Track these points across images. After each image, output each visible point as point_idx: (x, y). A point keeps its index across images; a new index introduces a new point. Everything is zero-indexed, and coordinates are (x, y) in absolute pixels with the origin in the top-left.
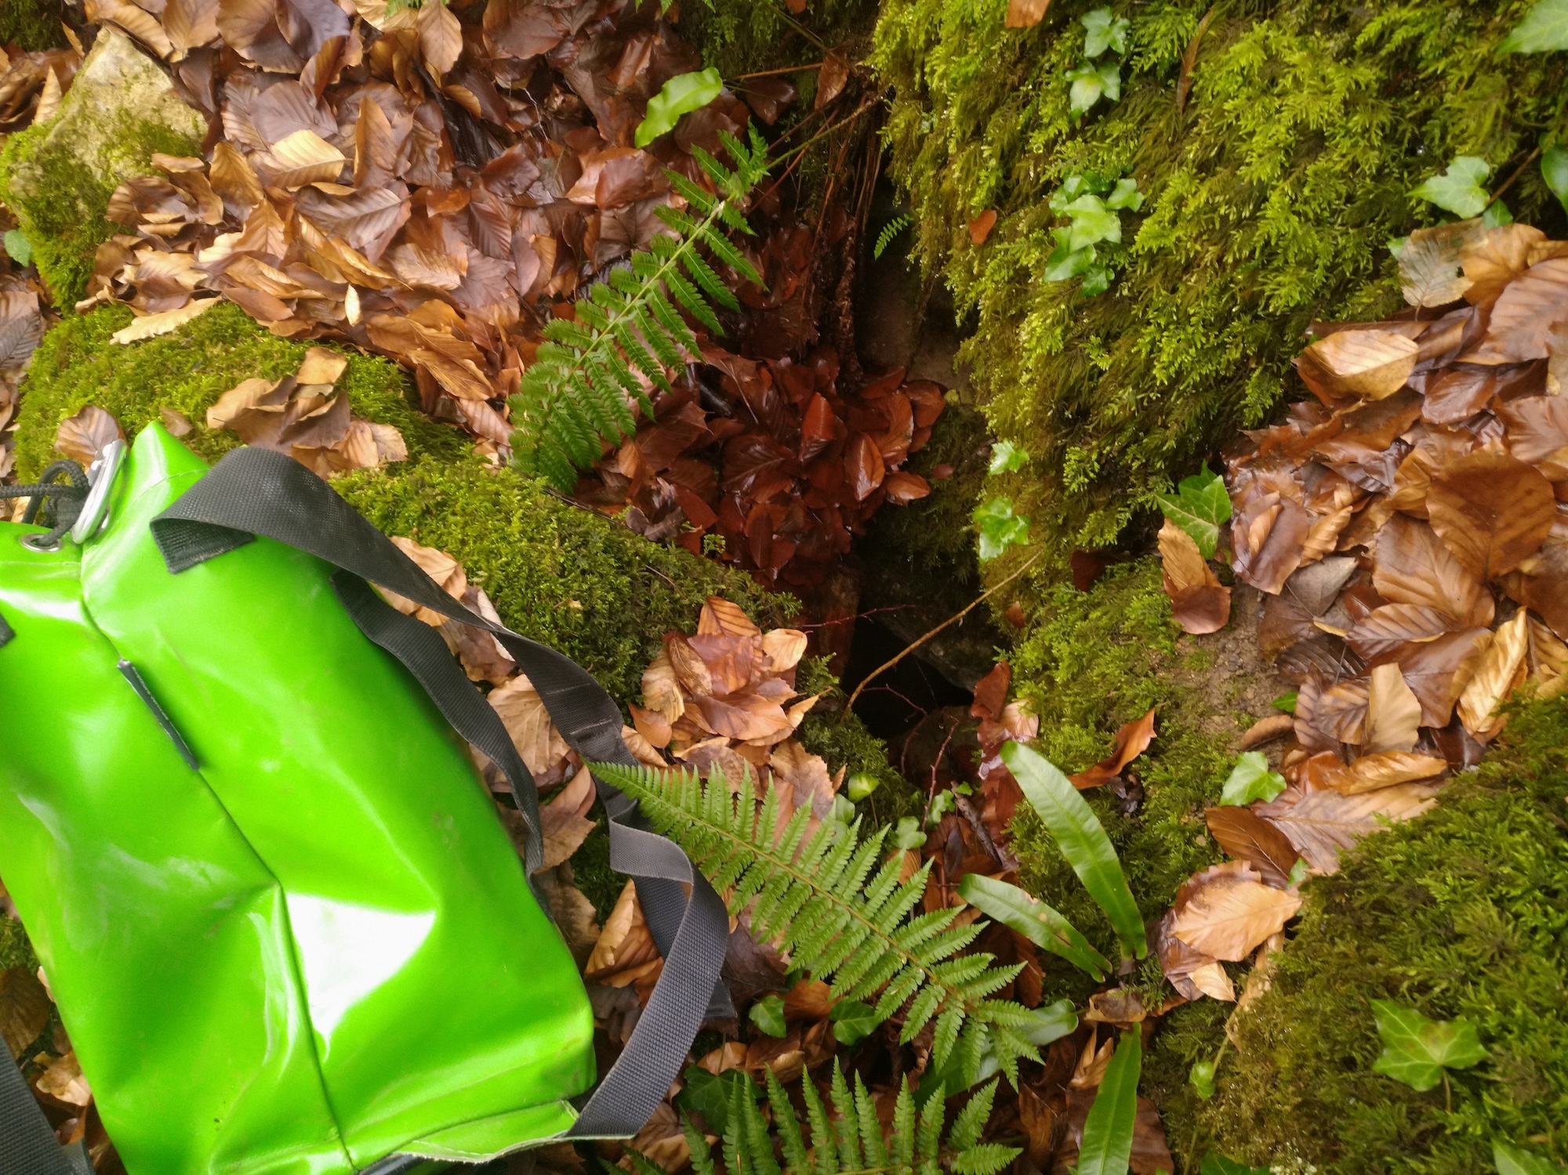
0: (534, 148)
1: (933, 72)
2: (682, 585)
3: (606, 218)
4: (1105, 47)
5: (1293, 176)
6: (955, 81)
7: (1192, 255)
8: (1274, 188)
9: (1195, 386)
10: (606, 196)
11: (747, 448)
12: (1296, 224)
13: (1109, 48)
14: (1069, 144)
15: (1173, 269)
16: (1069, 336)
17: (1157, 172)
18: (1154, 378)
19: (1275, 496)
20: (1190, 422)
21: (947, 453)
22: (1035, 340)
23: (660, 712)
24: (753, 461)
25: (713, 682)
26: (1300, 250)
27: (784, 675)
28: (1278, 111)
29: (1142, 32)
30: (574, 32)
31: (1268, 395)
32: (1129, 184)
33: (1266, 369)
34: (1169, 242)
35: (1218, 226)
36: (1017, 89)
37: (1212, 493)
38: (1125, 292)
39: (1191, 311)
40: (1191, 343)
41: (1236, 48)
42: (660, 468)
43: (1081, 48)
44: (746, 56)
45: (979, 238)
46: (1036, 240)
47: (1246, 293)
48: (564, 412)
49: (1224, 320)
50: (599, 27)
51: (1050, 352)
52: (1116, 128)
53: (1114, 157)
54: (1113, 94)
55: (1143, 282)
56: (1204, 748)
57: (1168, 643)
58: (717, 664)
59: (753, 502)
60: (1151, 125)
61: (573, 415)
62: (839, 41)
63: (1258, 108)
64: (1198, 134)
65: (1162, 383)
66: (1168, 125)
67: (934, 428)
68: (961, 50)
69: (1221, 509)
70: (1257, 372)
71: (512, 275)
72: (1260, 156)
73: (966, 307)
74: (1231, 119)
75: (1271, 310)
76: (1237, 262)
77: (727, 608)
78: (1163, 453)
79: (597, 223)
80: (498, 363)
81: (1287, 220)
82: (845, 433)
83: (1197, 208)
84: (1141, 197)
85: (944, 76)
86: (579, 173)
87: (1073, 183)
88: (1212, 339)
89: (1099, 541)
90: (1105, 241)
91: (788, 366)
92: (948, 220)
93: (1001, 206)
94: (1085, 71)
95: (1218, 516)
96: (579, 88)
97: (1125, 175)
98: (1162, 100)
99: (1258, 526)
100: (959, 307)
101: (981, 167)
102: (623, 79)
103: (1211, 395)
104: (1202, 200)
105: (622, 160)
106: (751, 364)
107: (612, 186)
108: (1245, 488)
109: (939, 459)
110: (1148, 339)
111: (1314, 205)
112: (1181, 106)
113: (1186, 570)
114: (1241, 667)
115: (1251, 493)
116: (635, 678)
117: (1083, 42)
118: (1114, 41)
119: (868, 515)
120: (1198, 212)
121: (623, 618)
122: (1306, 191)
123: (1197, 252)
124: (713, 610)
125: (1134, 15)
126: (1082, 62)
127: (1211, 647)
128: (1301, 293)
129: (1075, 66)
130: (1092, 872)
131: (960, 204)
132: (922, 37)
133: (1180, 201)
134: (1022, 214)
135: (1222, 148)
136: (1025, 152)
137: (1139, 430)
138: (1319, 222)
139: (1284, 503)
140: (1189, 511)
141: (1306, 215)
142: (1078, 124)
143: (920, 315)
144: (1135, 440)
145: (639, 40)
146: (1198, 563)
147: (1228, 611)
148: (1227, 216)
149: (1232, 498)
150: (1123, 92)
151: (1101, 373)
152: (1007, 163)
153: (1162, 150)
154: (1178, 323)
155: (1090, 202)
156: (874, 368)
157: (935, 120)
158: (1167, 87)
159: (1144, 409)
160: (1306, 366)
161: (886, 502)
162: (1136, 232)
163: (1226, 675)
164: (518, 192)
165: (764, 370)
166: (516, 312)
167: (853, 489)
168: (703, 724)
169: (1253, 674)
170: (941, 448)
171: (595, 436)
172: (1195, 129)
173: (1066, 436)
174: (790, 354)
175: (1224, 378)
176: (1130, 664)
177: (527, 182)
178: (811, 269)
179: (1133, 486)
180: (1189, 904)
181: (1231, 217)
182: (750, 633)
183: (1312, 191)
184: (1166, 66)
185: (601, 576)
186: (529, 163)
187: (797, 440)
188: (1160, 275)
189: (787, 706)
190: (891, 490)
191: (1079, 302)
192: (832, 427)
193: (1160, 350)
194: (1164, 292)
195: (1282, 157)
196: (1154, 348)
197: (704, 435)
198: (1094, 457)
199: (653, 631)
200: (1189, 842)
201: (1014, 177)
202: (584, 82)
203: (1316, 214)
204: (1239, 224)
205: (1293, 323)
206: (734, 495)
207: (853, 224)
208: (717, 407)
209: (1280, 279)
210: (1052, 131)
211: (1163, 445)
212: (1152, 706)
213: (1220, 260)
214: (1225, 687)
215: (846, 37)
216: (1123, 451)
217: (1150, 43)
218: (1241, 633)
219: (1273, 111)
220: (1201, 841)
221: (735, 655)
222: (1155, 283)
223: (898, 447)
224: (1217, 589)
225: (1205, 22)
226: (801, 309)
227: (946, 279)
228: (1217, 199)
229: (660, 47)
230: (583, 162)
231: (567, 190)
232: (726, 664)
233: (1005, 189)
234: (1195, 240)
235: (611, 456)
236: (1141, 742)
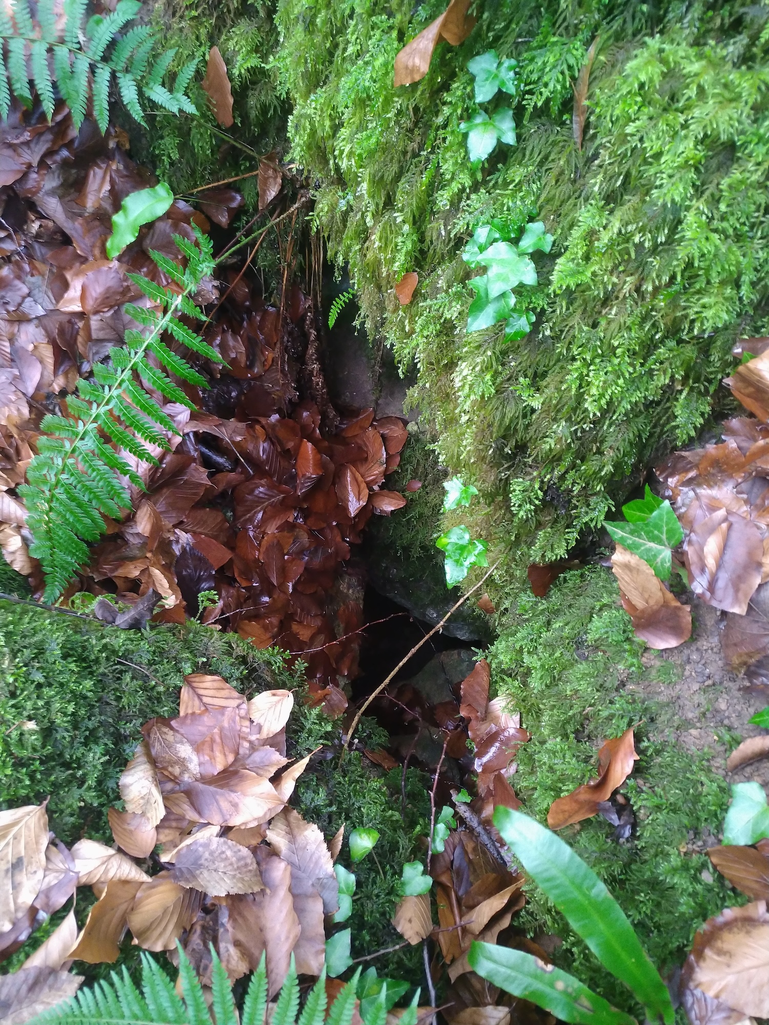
0: (21, 268)
1: (342, 152)
2: (156, 671)
3: (95, 322)
4: (496, 90)
5: (707, 193)
6: (360, 155)
7: (610, 288)
8: (688, 209)
9: (626, 415)
10: (90, 304)
11: (253, 491)
12: (718, 242)
13: (500, 91)
14: (473, 196)
15: (591, 304)
16: (499, 380)
17: (563, 211)
18: (586, 410)
19: (722, 513)
20: (623, 446)
21: (415, 471)
22: (467, 387)
23: (143, 814)
24: (259, 501)
25: (200, 764)
26: (723, 269)
27: (272, 742)
28: (685, 126)
29: (530, 68)
30: (35, 164)
31: (697, 414)
32: (537, 227)
33: (692, 389)
34: (586, 277)
35: (633, 255)
36: (419, 155)
37: (660, 517)
38: (548, 333)
39: (616, 344)
40: (619, 374)
41: (630, 66)
42: (175, 521)
43: (471, 96)
44: (194, 172)
45: (405, 300)
46: (455, 294)
47: (668, 320)
48: (64, 497)
49: (648, 347)
50: (58, 158)
51: (483, 397)
52: (517, 173)
53: (519, 203)
54: (510, 138)
55: (564, 320)
56: (687, 768)
57: (635, 661)
58: (203, 743)
59: (264, 533)
60: (551, 165)
61: (72, 498)
62: (269, 149)
63: (662, 126)
64: (600, 166)
65: (595, 414)
66: (568, 162)
67: (401, 454)
68: (362, 127)
69: (671, 532)
70: (684, 394)
71: (17, 380)
72: (670, 176)
73: (405, 361)
74: (635, 142)
75: (696, 332)
76: (656, 290)
77: (209, 681)
78: (601, 477)
79: (88, 328)
80: (14, 458)
81: (707, 239)
82: (332, 466)
83: (611, 239)
84: (550, 238)
85: (351, 154)
86: (66, 286)
87: (482, 234)
88: (638, 368)
89: (550, 556)
90: (521, 285)
91: (278, 421)
92: (379, 287)
93: (421, 268)
94: (478, 120)
95: (668, 539)
96: (50, 213)
97: (531, 219)
98: (559, 138)
99: (712, 546)
100: (399, 362)
101: (398, 234)
102: (91, 203)
103: (641, 419)
104: (616, 230)
105: (99, 271)
106: (241, 425)
107: (94, 295)
108: (689, 507)
109: (409, 476)
110: (576, 375)
111: (732, 220)
112: (579, 141)
113: (643, 590)
114: (709, 677)
115: (697, 512)
116: (111, 784)
117: (473, 90)
118: (503, 83)
119: (361, 527)
120: (611, 244)
121: (90, 725)
122: (723, 207)
123: (614, 285)
124: (193, 688)
125: (519, 54)
126: (474, 110)
127: (676, 659)
128: (728, 312)
129: (468, 115)
130: (606, 946)
131: (384, 270)
132: (327, 123)
133: (591, 236)
134: (440, 272)
135: (628, 175)
136: (434, 213)
137: (576, 458)
138: (739, 237)
139: (731, 519)
140: (639, 537)
141: (724, 231)
142: (479, 176)
143: (377, 368)
144: (573, 466)
145: (100, 168)
146: (654, 585)
147: (690, 626)
148: (641, 244)
149: (680, 517)
150: (519, 137)
151: (533, 411)
152: (419, 228)
153: (566, 188)
154: (603, 356)
155: (502, 249)
156: (348, 412)
157: (350, 197)
158: (563, 124)
159: (579, 439)
160: (740, 384)
161: (374, 515)
162: (550, 272)
163: (696, 687)
164: (11, 308)
165: (258, 427)
166: (26, 411)
167: (346, 509)
168: (191, 815)
169: (721, 683)
170: (409, 467)
171: (96, 514)
172: (597, 162)
173: (508, 469)
174: (279, 411)
175: (652, 402)
176: (601, 681)
177: (19, 300)
178: (282, 342)
179: (576, 507)
180: (708, 952)
181: (647, 245)
182: (234, 703)
183: (728, 206)
184: (559, 101)
185: (62, 685)
186: (17, 282)
187: (294, 477)
188: (580, 311)
189: (276, 779)
190: (376, 505)
191: (504, 347)
192: (320, 465)
193: (589, 384)
194: (585, 328)
195: (692, 175)
196: (583, 384)
197: (208, 490)
198: (537, 486)
199: (127, 728)
200: (695, 879)
201: (428, 239)
202: (53, 206)
203: (735, 229)
204: (654, 251)
205: (719, 343)
206: (247, 530)
207: (310, 302)
208: (218, 463)
209: (706, 300)
210: (455, 187)
211: (601, 470)
212: (629, 724)
213: (638, 289)
214: (696, 699)
215: (274, 144)
216: (562, 478)
217: (539, 78)
218: (704, 644)
219: (678, 127)
220: (707, 877)
221: (222, 729)
222: (576, 320)
223: (376, 471)
224: (676, 608)
225: (592, 50)
226: (279, 376)
227: (386, 338)
228: (630, 228)
229: (118, 171)
230: (68, 276)
231: (58, 301)
232: (213, 741)
233: (422, 252)
234: (611, 273)
235: (130, 519)
236: (624, 766)
